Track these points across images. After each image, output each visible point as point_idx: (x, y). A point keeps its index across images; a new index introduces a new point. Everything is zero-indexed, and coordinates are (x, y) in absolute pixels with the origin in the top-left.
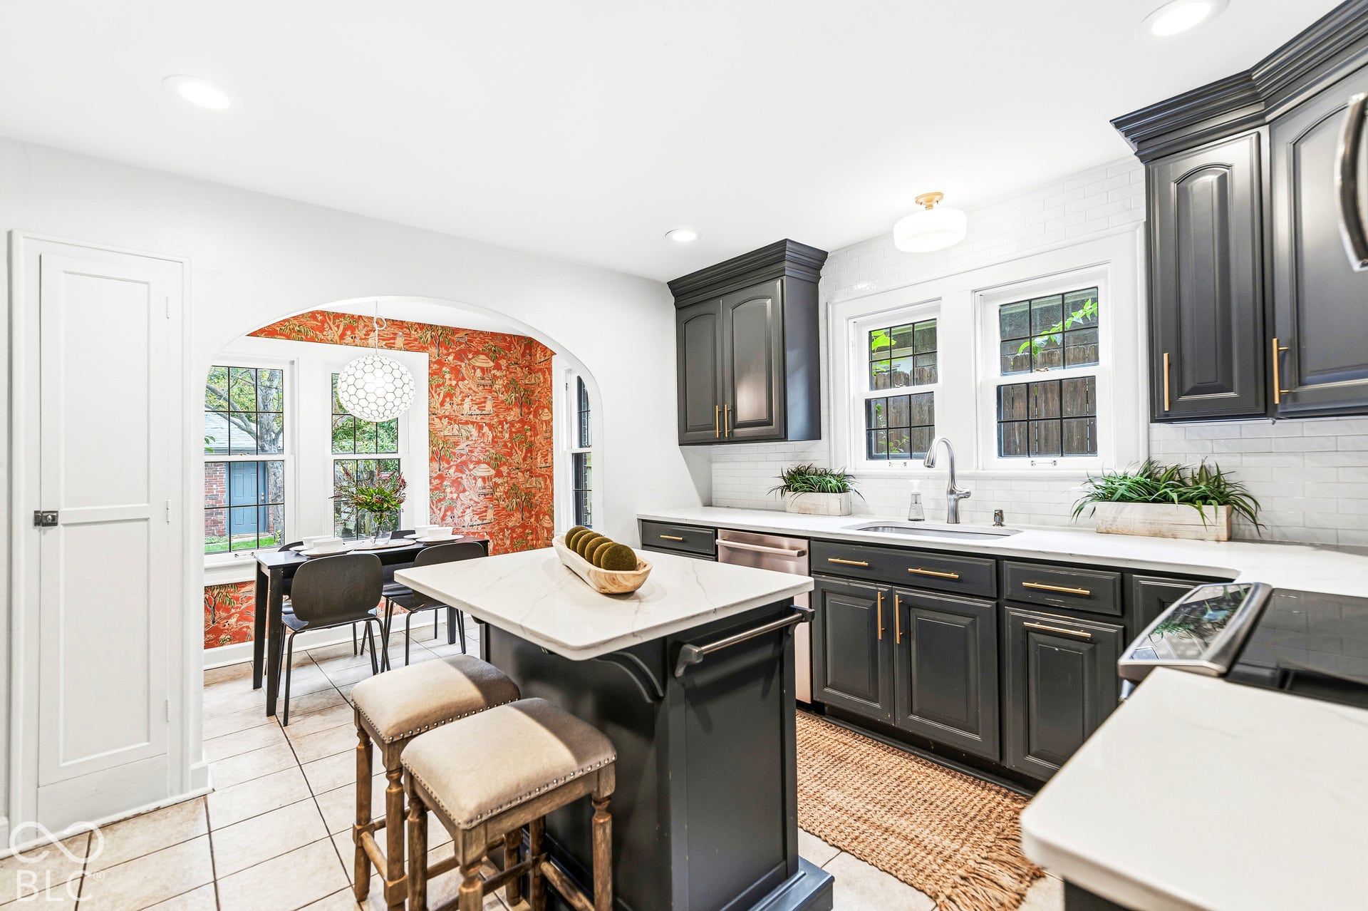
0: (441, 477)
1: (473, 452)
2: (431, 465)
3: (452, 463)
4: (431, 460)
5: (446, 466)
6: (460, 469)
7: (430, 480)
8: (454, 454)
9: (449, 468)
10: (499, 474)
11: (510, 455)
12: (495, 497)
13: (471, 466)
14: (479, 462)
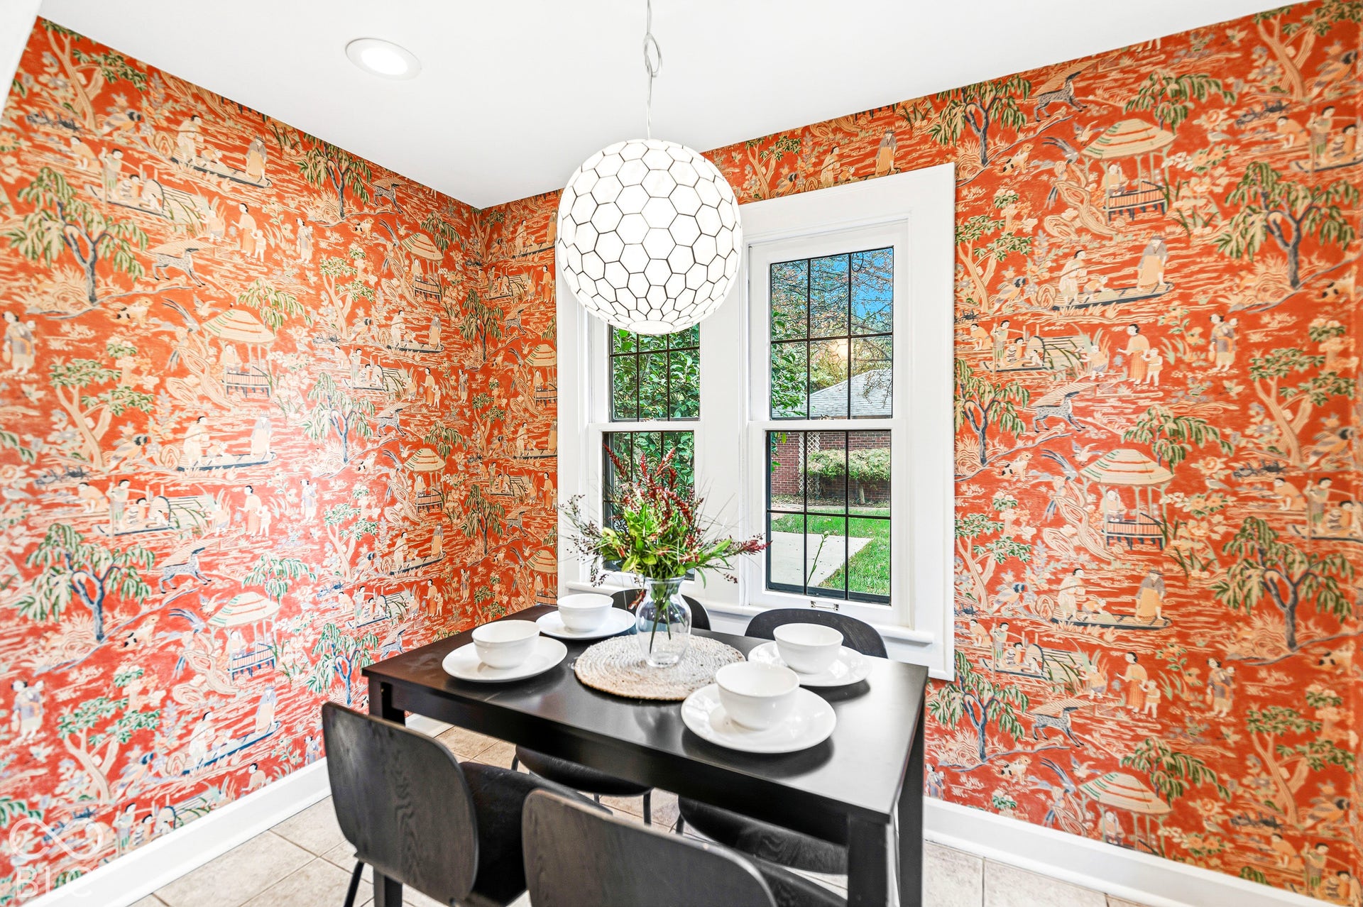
0: (988, 481)
1: (1091, 414)
2: (960, 446)
3: (1020, 444)
4: (959, 435)
5: (1003, 450)
6: (1045, 459)
7: (957, 486)
8: (1027, 419)
9: (1012, 457)
10: (1188, 482)
11: (1241, 421)
12: (1168, 551)
13: (1083, 455)
14: (1110, 443)
